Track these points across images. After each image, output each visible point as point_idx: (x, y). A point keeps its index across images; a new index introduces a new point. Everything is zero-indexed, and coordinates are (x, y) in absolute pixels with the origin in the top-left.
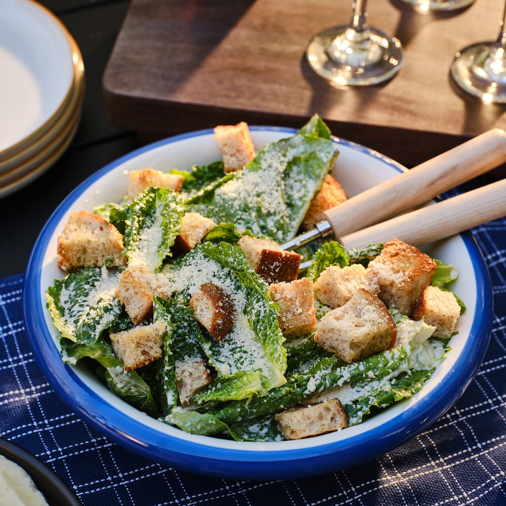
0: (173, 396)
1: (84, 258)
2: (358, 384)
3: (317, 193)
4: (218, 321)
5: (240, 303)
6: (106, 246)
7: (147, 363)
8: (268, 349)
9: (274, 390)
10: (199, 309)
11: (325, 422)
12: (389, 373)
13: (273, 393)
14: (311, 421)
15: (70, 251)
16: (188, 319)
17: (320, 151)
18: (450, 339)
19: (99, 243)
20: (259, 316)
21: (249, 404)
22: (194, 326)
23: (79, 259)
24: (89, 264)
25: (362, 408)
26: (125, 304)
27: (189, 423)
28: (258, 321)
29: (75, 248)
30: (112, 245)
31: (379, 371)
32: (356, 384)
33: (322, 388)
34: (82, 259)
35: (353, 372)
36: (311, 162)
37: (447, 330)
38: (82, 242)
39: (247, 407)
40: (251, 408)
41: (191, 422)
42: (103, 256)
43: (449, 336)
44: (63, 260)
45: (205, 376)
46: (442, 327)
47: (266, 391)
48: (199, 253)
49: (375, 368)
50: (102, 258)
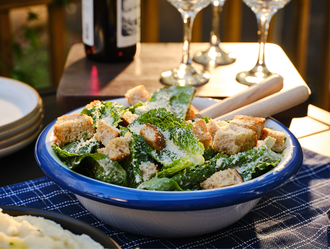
0: (139, 177)
1: (69, 137)
2: (243, 165)
3: (189, 110)
4: (158, 137)
5: (167, 135)
6: (83, 124)
7: (123, 157)
8: (190, 147)
9: (198, 166)
10: (146, 133)
11: (231, 179)
12: (259, 157)
13: (198, 168)
14: (223, 178)
15: (61, 132)
16: (140, 140)
17: (186, 91)
18: (283, 151)
19: (79, 123)
20: (181, 134)
21: (186, 174)
22: (144, 145)
23: (66, 137)
24: (72, 139)
25: (249, 172)
26: (101, 140)
27: (153, 185)
28: (181, 137)
29: (64, 129)
30: (87, 123)
31: (253, 156)
32: (242, 165)
33: (224, 165)
34: (68, 137)
35: (240, 156)
36: (182, 98)
37: (280, 146)
38: (68, 124)
39: (185, 176)
40: (187, 176)
41: (154, 184)
42: (81, 132)
43: (282, 149)
44: (57, 139)
45: (155, 168)
46: (277, 144)
47: (194, 167)
48: (136, 122)
49: (251, 154)
50: (80, 134)
